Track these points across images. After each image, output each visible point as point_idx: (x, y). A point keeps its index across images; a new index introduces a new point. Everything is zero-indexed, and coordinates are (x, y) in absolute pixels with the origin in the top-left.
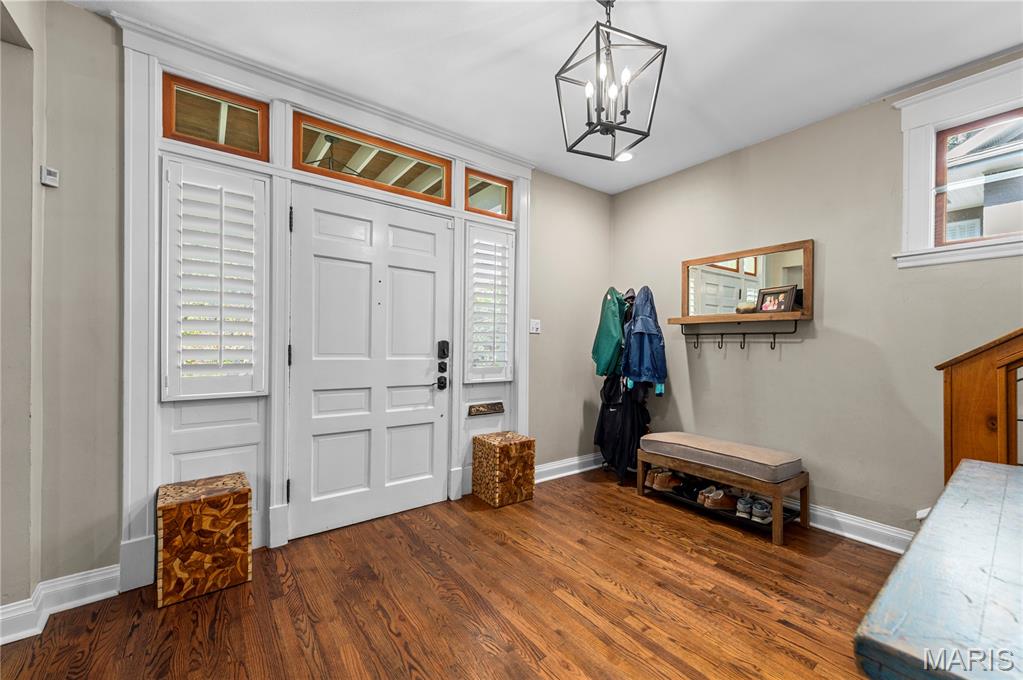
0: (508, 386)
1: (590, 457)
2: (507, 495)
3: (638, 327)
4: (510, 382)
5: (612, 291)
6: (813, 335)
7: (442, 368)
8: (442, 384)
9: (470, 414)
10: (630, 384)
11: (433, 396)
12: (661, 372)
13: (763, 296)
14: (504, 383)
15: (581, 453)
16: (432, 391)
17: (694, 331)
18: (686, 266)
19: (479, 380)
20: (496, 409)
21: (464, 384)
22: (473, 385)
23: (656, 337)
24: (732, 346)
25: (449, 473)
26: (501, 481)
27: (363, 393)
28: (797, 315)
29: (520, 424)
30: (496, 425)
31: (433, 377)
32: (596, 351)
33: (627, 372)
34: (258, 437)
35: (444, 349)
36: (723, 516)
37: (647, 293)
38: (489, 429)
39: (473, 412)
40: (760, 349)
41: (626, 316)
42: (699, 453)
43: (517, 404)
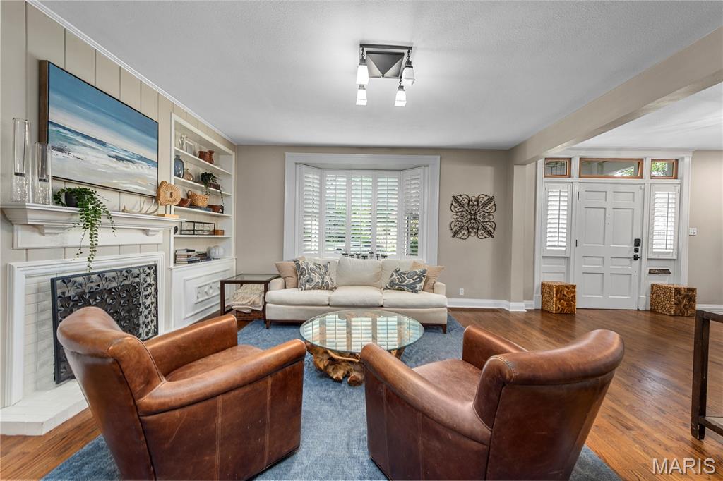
0: (673, 262)
2: (678, 312)
4: (674, 260)
7: (636, 251)
8: (636, 258)
9: (650, 273)
11: (631, 263)
14: (670, 260)
16: (631, 260)
19: (657, 257)
20: (665, 272)
21: (648, 259)
22: (651, 259)
25: (639, 298)
26: (675, 304)
27: (601, 259)
29: (682, 281)
30: (664, 280)
31: (632, 254)
34: (564, 271)
35: (637, 242)
38: (660, 281)
39: (651, 272)
43: (679, 271)
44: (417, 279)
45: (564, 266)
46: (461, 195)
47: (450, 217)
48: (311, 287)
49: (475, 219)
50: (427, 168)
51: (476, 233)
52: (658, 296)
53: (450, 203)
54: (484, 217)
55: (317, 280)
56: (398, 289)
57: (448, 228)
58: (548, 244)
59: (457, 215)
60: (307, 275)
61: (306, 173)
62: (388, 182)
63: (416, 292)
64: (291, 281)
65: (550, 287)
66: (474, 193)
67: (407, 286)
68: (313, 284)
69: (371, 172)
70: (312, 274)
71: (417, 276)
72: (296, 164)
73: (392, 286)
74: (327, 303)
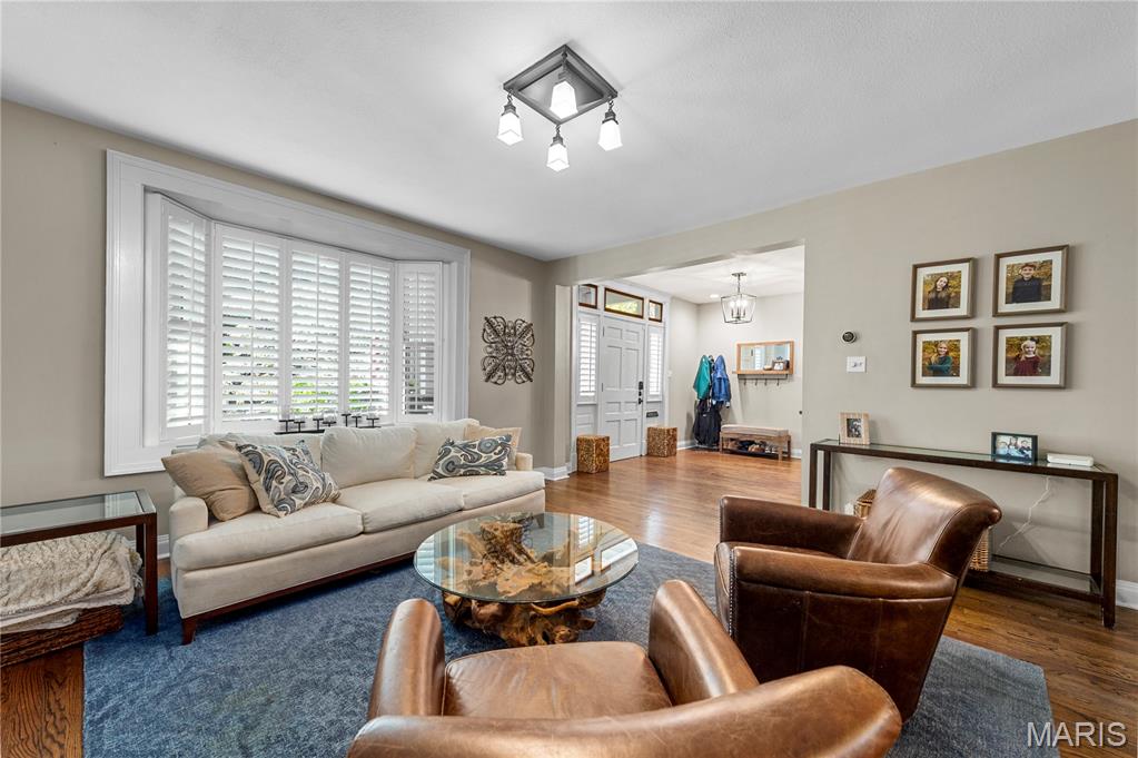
1: (689, 442)
3: (719, 376)
4: (661, 402)
5: (704, 357)
6: (793, 380)
7: (640, 394)
8: (640, 401)
9: (648, 416)
10: (714, 402)
11: (637, 408)
12: (728, 397)
13: (774, 363)
14: (659, 402)
15: (686, 439)
16: (636, 405)
17: (742, 377)
18: (739, 346)
19: (651, 400)
20: (655, 414)
21: (647, 402)
22: (649, 402)
23: (726, 380)
24: (761, 384)
25: (641, 442)
26: (667, 445)
27: (618, 405)
28: (787, 372)
29: (665, 423)
31: (637, 398)
32: (697, 386)
33: (713, 397)
35: (641, 386)
36: (760, 455)
37: (722, 359)
38: (654, 423)
40: (773, 385)
41: (712, 369)
42: (750, 430)
43: (663, 412)
44: (500, 452)
45: (592, 416)
46: (495, 318)
47: (482, 350)
48: (303, 502)
49: (512, 355)
50: (446, 266)
51: (514, 375)
52: (654, 439)
53: (482, 327)
54: (522, 353)
55: (315, 485)
56: (464, 475)
57: (480, 368)
58: (582, 389)
59: (490, 347)
60: (288, 478)
61: (174, 220)
62: (372, 277)
63: (502, 473)
64: (237, 497)
65: (588, 442)
66: (510, 318)
67: (486, 466)
68: (308, 495)
69: (338, 252)
70: (301, 472)
71: (499, 448)
72: (147, 190)
73: (452, 470)
74: (361, 528)
